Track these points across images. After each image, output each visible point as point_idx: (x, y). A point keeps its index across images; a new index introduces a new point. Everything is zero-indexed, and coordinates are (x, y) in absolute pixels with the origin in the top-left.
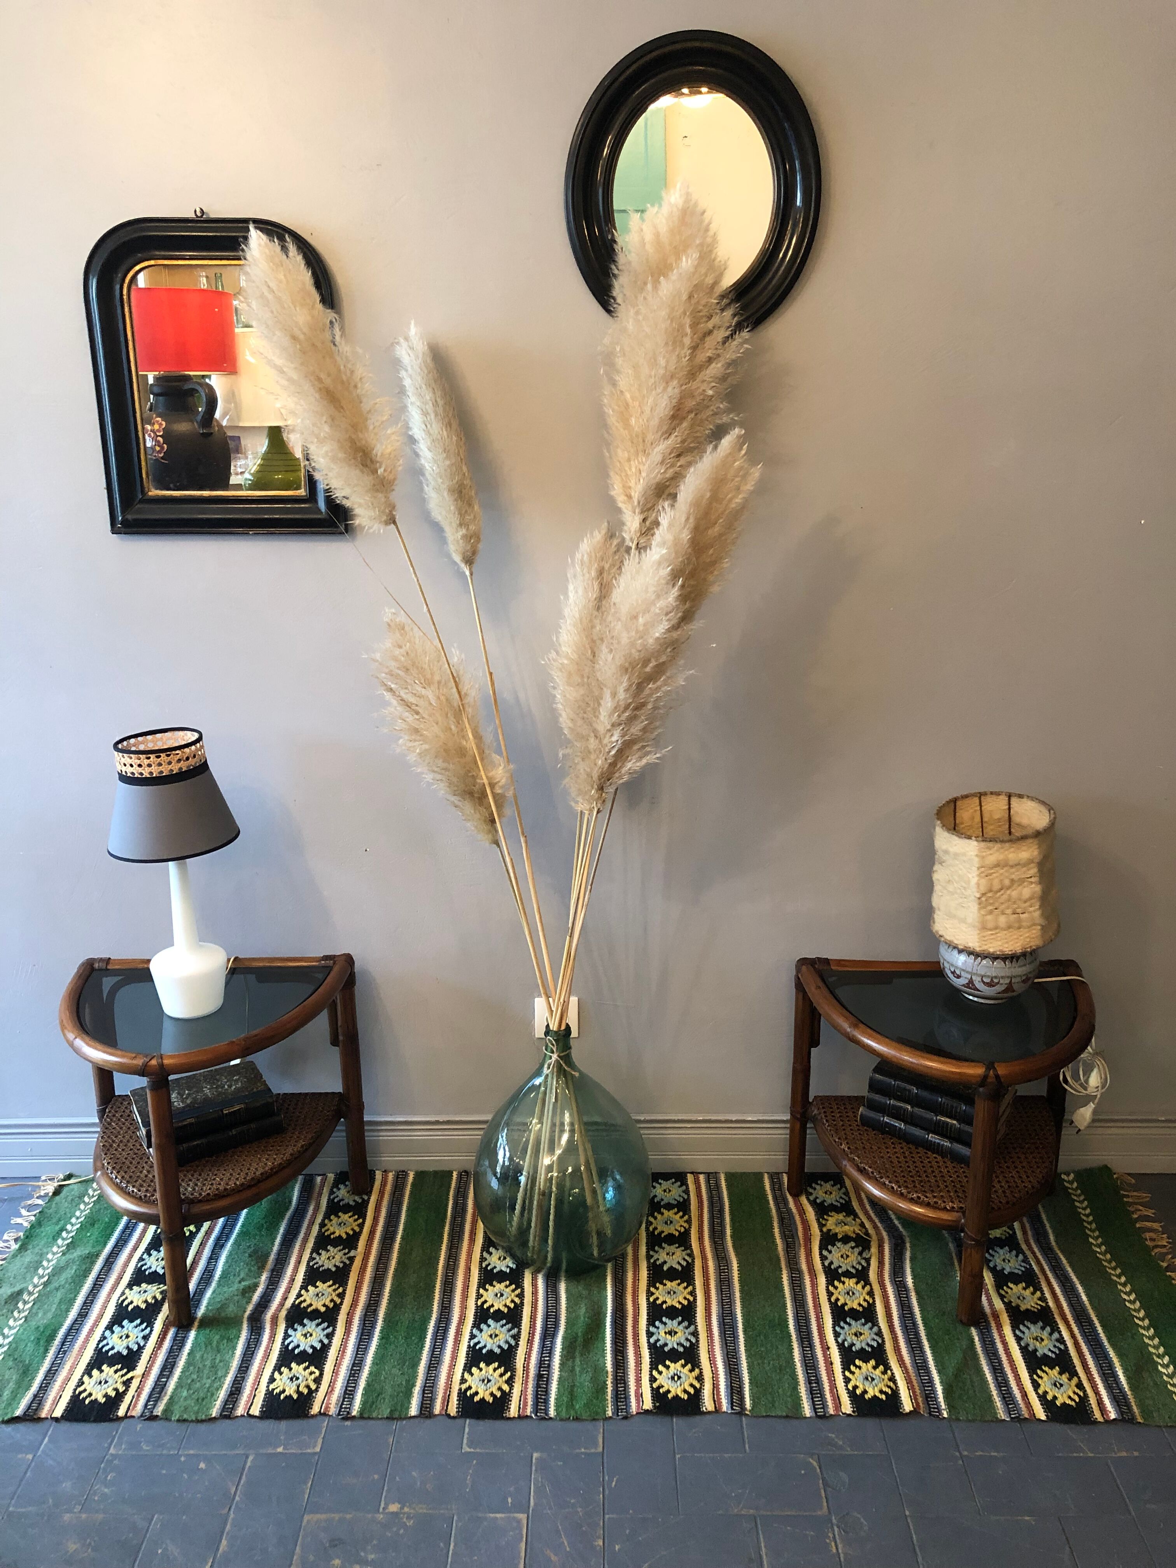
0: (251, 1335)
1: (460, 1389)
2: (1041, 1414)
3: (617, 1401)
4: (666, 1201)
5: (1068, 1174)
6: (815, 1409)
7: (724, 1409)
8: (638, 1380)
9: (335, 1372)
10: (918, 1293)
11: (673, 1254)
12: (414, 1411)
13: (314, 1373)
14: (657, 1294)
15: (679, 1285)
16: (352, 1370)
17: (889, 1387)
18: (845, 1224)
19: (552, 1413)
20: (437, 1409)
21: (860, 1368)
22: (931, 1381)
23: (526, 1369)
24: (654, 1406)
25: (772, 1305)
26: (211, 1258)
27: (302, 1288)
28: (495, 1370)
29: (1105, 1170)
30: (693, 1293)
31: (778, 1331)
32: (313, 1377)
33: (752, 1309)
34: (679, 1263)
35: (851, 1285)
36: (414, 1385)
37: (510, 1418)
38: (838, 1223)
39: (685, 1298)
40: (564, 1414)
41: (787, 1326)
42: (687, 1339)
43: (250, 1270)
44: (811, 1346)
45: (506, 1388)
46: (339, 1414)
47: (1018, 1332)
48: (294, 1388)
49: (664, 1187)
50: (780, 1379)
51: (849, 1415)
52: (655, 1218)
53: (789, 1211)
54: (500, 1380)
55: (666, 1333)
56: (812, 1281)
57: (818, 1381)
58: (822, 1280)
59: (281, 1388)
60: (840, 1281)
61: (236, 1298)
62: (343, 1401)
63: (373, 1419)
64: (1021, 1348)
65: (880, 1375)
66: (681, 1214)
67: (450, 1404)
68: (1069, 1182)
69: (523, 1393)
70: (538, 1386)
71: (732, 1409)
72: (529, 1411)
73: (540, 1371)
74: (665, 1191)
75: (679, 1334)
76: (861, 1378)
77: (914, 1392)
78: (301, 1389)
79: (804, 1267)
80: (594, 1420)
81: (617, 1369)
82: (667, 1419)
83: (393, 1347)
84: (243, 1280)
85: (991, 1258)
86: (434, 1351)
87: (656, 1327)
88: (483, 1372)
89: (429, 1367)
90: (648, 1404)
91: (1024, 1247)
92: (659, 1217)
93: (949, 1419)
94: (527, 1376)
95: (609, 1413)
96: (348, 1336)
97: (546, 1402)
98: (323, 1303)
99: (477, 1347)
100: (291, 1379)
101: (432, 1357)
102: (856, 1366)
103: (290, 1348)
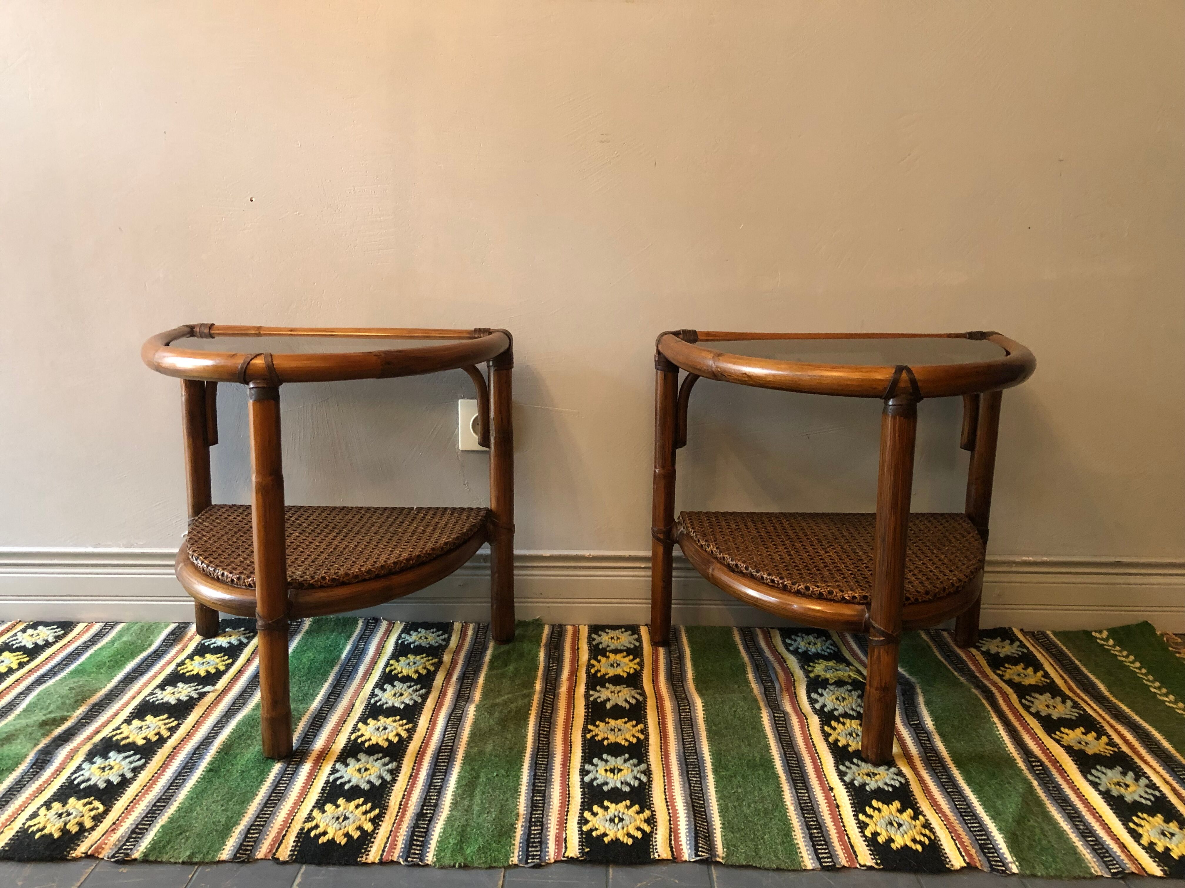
0: (32, 768)
1: (302, 829)
2: (1154, 869)
3: (528, 847)
4: (613, 647)
5: (1100, 632)
6: (819, 859)
7: (686, 857)
8: (563, 823)
9: (128, 810)
10: (942, 735)
11: (619, 692)
12: (226, 854)
13: (98, 808)
14: (596, 731)
15: (625, 723)
16: (154, 805)
17: (925, 835)
18: (837, 670)
19: (430, 858)
20: (261, 852)
21: (879, 810)
22: (983, 828)
23: (403, 807)
24: (583, 853)
25: (749, 745)
26: (21, 693)
27: (125, 721)
28: (357, 807)
29: (1146, 627)
30: (644, 731)
31: (761, 772)
32: (92, 813)
33: (724, 748)
34: (626, 701)
35: (854, 726)
36: (237, 823)
37: (366, 864)
38: (827, 669)
39: (634, 736)
40: (447, 861)
41: (773, 767)
42: (636, 778)
43: (63, 703)
44: (807, 787)
45: (368, 827)
46: (113, 856)
47: (1089, 776)
48: (60, 823)
49: (611, 635)
50: (765, 824)
51: (871, 868)
52: (599, 661)
53: (766, 660)
54: (363, 818)
55: (606, 771)
56: (801, 722)
57: (820, 826)
58: (814, 721)
59: (41, 826)
60: (839, 722)
61: (30, 730)
62: (127, 841)
63: (161, 862)
64: (1101, 793)
65: (910, 820)
66: (631, 657)
67: (282, 846)
68: (1102, 639)
69: (393, 834)
70: (415, 826)
71: (697, 855)
72: (396, 855)
73: (422, 809)
74: (612, 638)
75: (625, 772)
76: (883, 823)
77: (962, 843)
78: (68, 827)
79: (788, 707)
80: (491, 868)
81: (532, 810)
82: (598, 870)
83: (222, 780)
84: (50, 713)
85: (1031, 705)
86: (277, 786)
87: (593, 764)
88: (341, 809)
89: (266, 803)
90: (574, 850)
91: (1068, 692)
92: (603, 660)
93: (1021, 876)
94: (404, 814)
95: (515, 859)
96: (164, 771)
97: (424, 845)
98: (143, 736)
99: (338, 783)
100: (60, 815)
101: (273, 792)
102: (874, 809)
103: (76, 782)
